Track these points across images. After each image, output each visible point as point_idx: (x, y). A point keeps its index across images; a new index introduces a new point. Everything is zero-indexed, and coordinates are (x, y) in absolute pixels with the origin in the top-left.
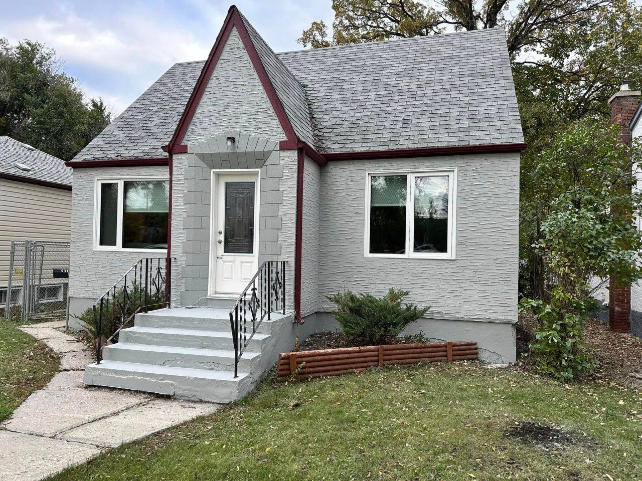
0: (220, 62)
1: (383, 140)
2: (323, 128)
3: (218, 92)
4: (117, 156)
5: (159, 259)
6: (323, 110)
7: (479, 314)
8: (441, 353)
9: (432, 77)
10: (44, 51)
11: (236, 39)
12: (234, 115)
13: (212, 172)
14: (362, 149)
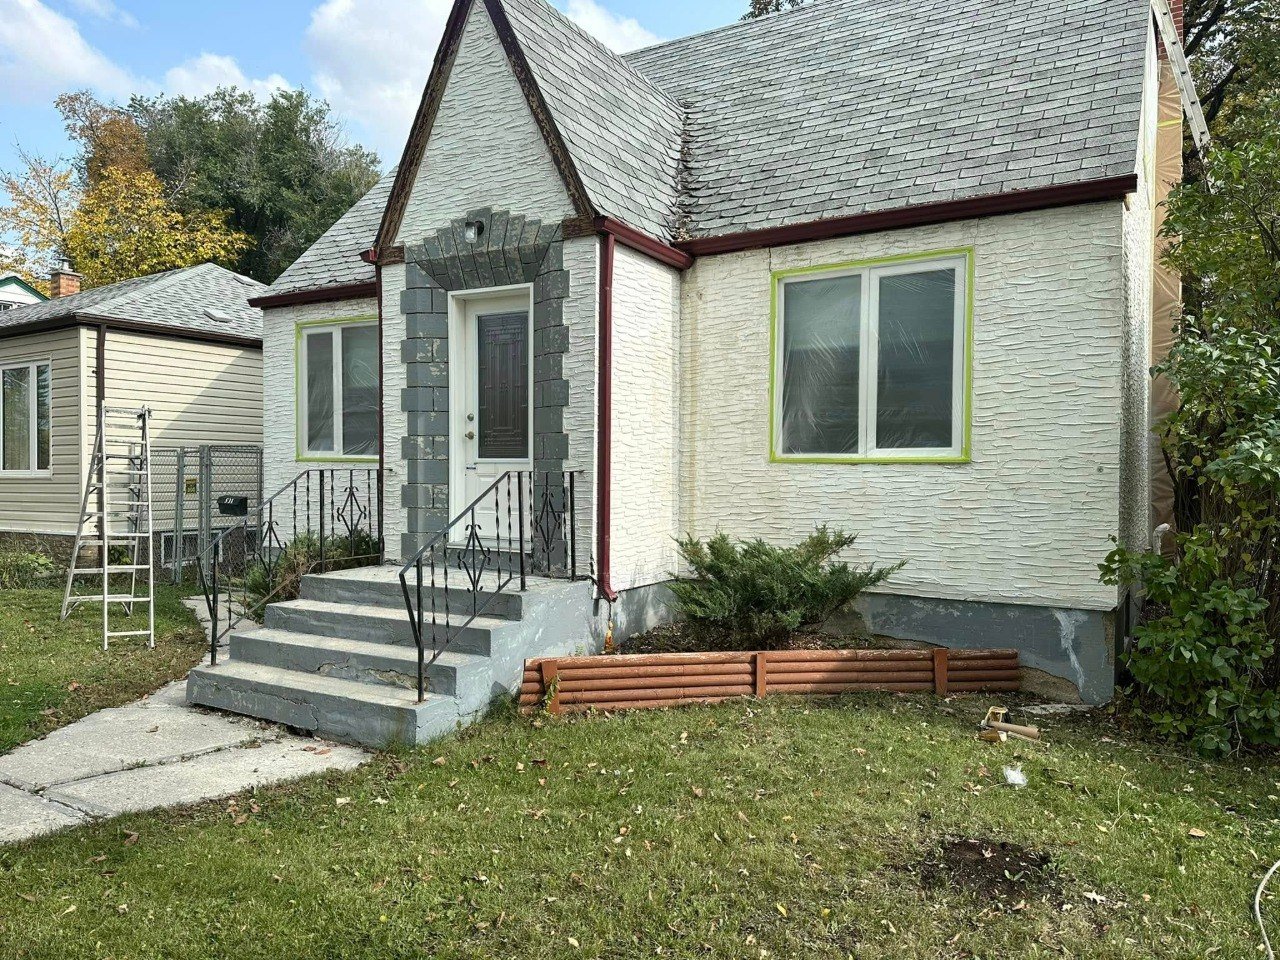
0: (455, 70)
1: (815, 200)
2: (699, 189)
3: (454, 131)
4: (330, 281)
5: (369, 471)
6: (711, 149)
7: (1024, 588)
8: (917, 675)
9: (957, 48)
10: (313, 105)
11: (483, 20)
12: (481, 177)
13: (449, 298)
14: (766, 225)
